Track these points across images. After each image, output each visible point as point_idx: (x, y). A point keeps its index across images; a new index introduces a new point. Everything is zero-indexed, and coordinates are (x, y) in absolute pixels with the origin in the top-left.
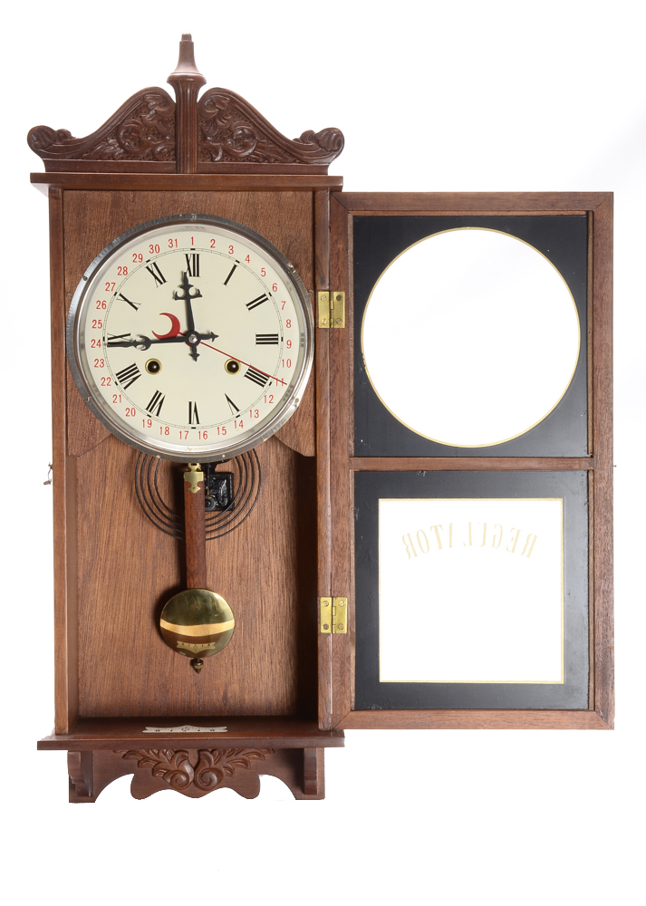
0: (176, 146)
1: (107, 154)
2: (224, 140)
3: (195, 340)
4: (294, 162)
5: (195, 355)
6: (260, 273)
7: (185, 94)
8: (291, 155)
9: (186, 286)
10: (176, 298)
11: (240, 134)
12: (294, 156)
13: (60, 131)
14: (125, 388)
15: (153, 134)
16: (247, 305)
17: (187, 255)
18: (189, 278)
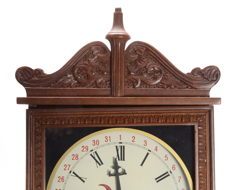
0: (111, 78)
1: (66, 84)
2: (142, 74)
4: (187, 88)
6: (164, 158)
7: (117, 46)
8: (185, 83)
9: (116, 167)
10: (110, 175)
11: (153, 71)
12: (187, 84)
13: (37, 70)
15: (96, 71)
16: (156, 179)
17: (117, 147)
18: (118, 162)
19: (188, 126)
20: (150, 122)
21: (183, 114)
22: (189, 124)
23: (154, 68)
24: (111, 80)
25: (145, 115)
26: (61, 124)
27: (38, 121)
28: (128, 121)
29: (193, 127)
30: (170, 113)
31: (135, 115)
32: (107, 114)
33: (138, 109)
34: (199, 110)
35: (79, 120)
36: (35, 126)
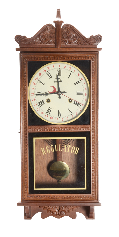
0: (55, 40)
1: (36, 42)
2: (69, 38)
3: (60, 93)
4: (88, 44)
5: (60, 98)
6: (78, 75)
7: (58, 26)
8: (87, 42)
9: (57, 78)
10: (55, 82)
11: (73, 37)
12: (88, 43)
13: (24, 36)
14: (41, 107)
15: (49, 37)
16: (74, 84)
17: (58, 70)
18: (58, 76)
19: (88, 61)
20: (72, 59)
21: (86, 55)
22: (88, 60)
23: (74, 35)
24: (55, 41)
25: (70, 56)
26: (34, 59)
27: (25, 58)
28: (63, 58)
29: (90, 61)
30: (80, 55)
31: (66, 56)
32: (54, 55)
33: (67, 54)
34: (93, 54)
35: (42, 58)
36: (23, 60)
